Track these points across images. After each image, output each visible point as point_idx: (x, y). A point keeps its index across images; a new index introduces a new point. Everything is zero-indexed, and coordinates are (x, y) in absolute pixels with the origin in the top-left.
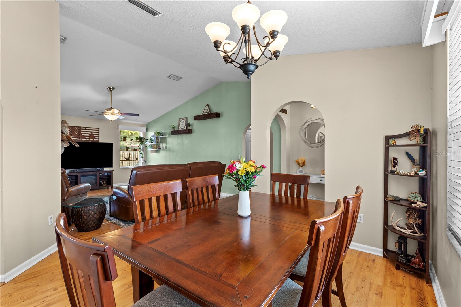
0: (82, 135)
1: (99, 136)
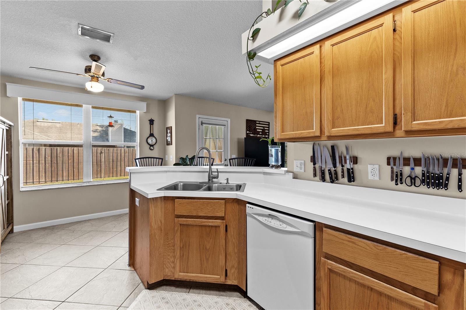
0: (258, 130)
1: (269, 129)
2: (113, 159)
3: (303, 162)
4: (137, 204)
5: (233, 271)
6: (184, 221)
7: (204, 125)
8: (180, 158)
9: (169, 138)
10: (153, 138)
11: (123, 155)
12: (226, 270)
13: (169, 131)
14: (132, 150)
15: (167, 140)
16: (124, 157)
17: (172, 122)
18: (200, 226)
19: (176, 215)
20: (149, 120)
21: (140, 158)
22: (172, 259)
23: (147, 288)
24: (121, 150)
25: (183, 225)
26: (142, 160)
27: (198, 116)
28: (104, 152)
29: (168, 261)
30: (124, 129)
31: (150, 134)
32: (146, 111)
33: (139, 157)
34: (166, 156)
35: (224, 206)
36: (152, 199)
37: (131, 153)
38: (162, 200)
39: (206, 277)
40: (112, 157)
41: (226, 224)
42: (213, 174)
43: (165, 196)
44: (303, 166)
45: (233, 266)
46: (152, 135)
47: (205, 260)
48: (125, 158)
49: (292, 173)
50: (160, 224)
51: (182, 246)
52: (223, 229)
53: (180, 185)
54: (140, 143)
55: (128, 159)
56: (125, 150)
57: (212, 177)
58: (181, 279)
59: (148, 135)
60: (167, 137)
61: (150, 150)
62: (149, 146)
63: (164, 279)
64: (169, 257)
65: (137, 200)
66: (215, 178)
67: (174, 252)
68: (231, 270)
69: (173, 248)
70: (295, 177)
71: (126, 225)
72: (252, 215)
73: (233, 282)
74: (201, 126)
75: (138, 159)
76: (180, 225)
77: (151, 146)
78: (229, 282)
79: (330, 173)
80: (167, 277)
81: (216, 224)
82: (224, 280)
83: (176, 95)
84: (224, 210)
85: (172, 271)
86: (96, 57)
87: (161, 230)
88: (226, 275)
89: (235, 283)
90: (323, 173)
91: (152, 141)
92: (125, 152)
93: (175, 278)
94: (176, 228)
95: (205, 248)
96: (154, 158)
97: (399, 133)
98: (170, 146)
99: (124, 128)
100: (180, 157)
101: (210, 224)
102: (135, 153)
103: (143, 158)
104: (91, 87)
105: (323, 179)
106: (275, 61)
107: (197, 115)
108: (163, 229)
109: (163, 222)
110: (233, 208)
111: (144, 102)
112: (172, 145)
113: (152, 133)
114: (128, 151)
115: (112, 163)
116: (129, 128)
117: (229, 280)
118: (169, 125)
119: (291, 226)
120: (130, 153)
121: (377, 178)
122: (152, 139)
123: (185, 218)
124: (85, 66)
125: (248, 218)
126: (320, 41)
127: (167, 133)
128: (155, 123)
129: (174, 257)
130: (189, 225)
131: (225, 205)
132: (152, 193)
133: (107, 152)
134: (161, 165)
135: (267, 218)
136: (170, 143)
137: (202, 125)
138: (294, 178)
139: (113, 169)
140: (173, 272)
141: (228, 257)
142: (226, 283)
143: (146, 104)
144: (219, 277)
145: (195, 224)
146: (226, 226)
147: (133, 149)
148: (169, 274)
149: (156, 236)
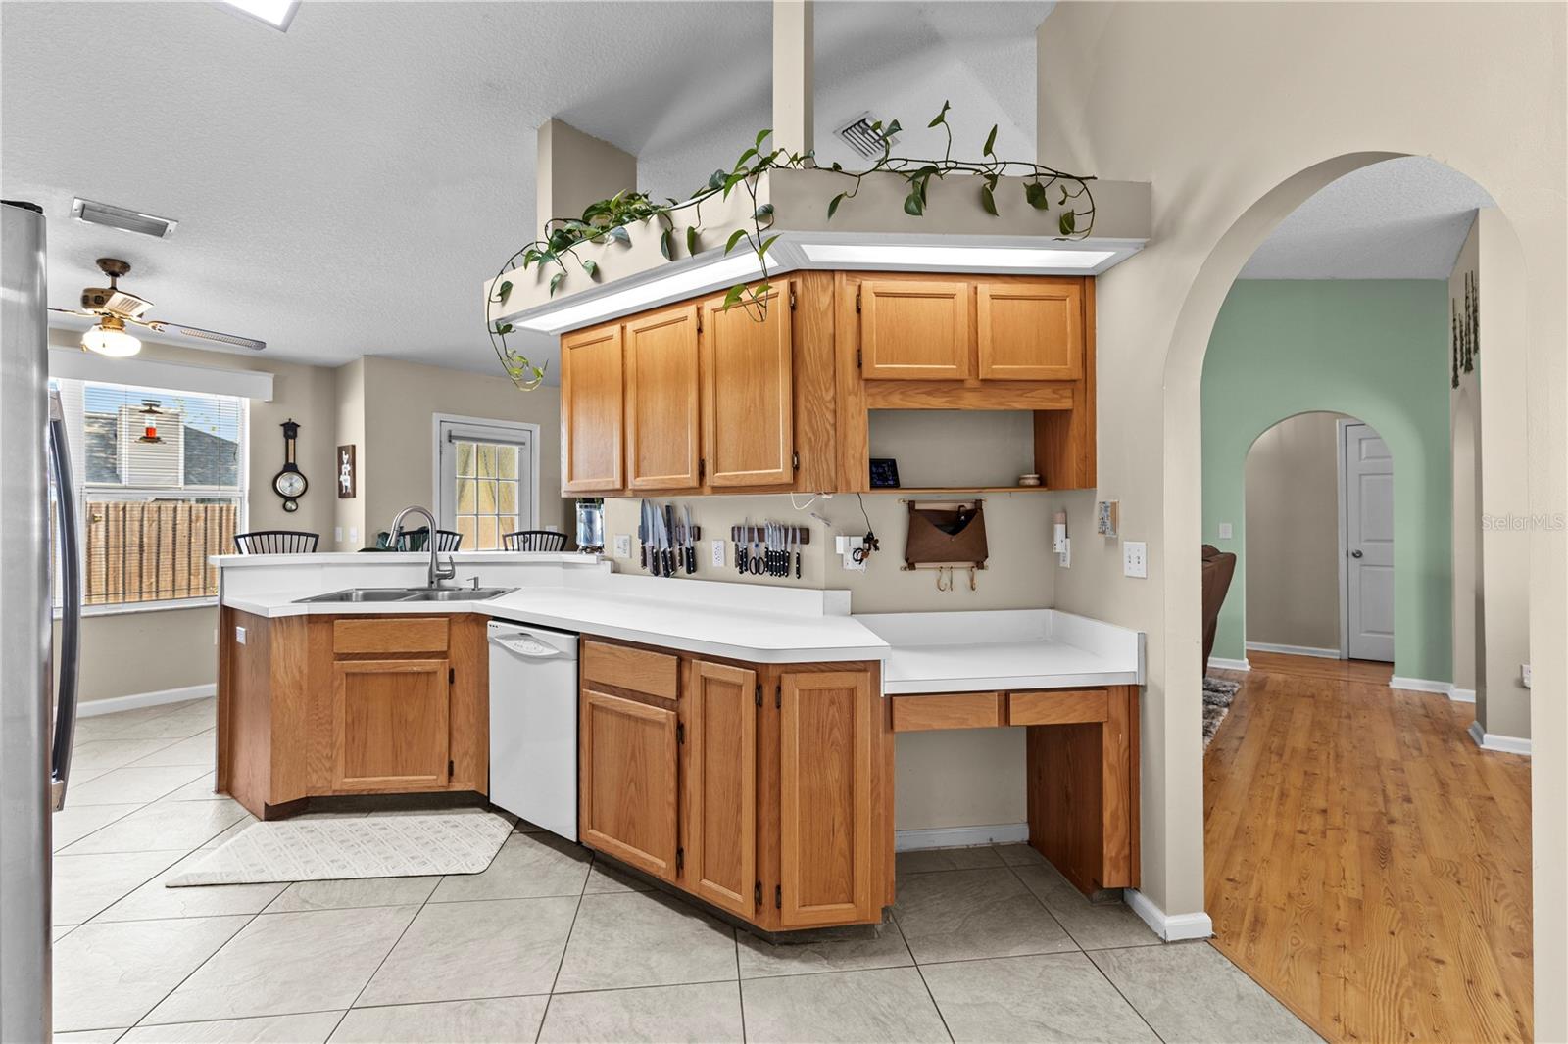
2: (141, 541)
3: (627, 537)
4: (241, 638)
5: (465, 763)
6: (357, 666)
7: (457, 442)
8: (379, 535)
9: (349, 478)
10: (296, 477)
11: (183, 528)
12: (451, 764)
13: (347, 457)
14: (221, 510)
15: (340, 483)
16: (186, 533)
17: (354, 430)
18: (393, 673)
19: (338, 654)
20: (282, 425)
21: (251, 535)
22: (327, 751)
23: (262, 816)
24: (175, 510)
25: (354, 674)
26: (257, 538)
27: (436, 418)
28: (104, 519)
29: (317, 755)
30: (186, 433)
31: (285, 466)
32: (271, 399)
33: (247, 532)
34: (337, 528)
35: (446, 630)
36: (277, 620)
37: (217, 521)
38: (302, 623)
39: (406, 781)
40: (138, 535)
41: (452, 666)
42: (441, 568)
43: (311, 613)
44: (628, 547)
45: (466, 754)
46: (290, 468)
47: (403, 745)
48: (193, 540)
49: (609, 563)
50: (297, 675)
51: (350, 720)
52: (443, 677)
53: (357, 596)
54: (250, 490)
55: (205, 543)
56: (191, 508)
57: (437, 575)
58: (348, 791)
59: (280, 468)
60: (340, 473)
61: (285, 512)
62: (282, 501)
63: (307, 798)
64: (319, 748)
65: (241, 630)
66: (445, 577)
67: (331, 736)
68: (461, 762)
69: (330, 728)
70: (616, 570)
71: (210, 720)
72: (498, 640)
73: (466, 785)
74: (446, 445)
75: (244, 536)
76: (347, 674)
77: (288, 499)
78: (457, 787)
79: (665, 557)
80: (315, 792)
81: (428, 668)
82: (445, 783)
83: (368, 357)
84: (446, 637)
85: (326, 778)
86: (119, 265)
87: (301, 689)
88: (451, 772)
89: (471, 787)
90: (656, 558)
91: (291, 485)
92: (193, 518)
93: (335, 791)
94: (336, 683)
95: (403, 721)
96: (300, 534)
97: (707, 489)
98: (349, 501)
99: (186, 428)
100: (381, 532)
101: (415, 669)
102: (232, 521)
103: (260, 534)
104: (104, 345)
105: (656, 572)
106: (562, 335)
107: (434, 414)
108: (305, 687)
109: (305, 671)
110: (467, 632)
111: (267, 374)
112: (354, 496)
113: (291, 461)
114: (202, 515)
115: (136, 557)
116: (205, 429)
117: (458, 781)
118: (347, 441)
119: (549, 646)
120: (213, 520)
121: (722, 564)
122: (291, 479)
123: (360, 659)
124: (83, 289)
125: (492, 648)
126: (621, 319)
127: (341, 463)
128: (302, 434)
129: (332, 746)
130: (367, 674)
131: (450, 629)
132: (277, 607)
133: (117, 517)
134: (314, 551)
135: (517, 642)
136: (349, 490)
137: (450, 441)
138: (614, 572)
139: (141, 576)
140: (329, 778)
141: (455, 734)
142: (451, 790)
143: (272, 381)
144: (435, 777)
145: (381, 671)
146: (451, 672)
147: (225, 506)
148: (319, 785)
149: (288, 701)
